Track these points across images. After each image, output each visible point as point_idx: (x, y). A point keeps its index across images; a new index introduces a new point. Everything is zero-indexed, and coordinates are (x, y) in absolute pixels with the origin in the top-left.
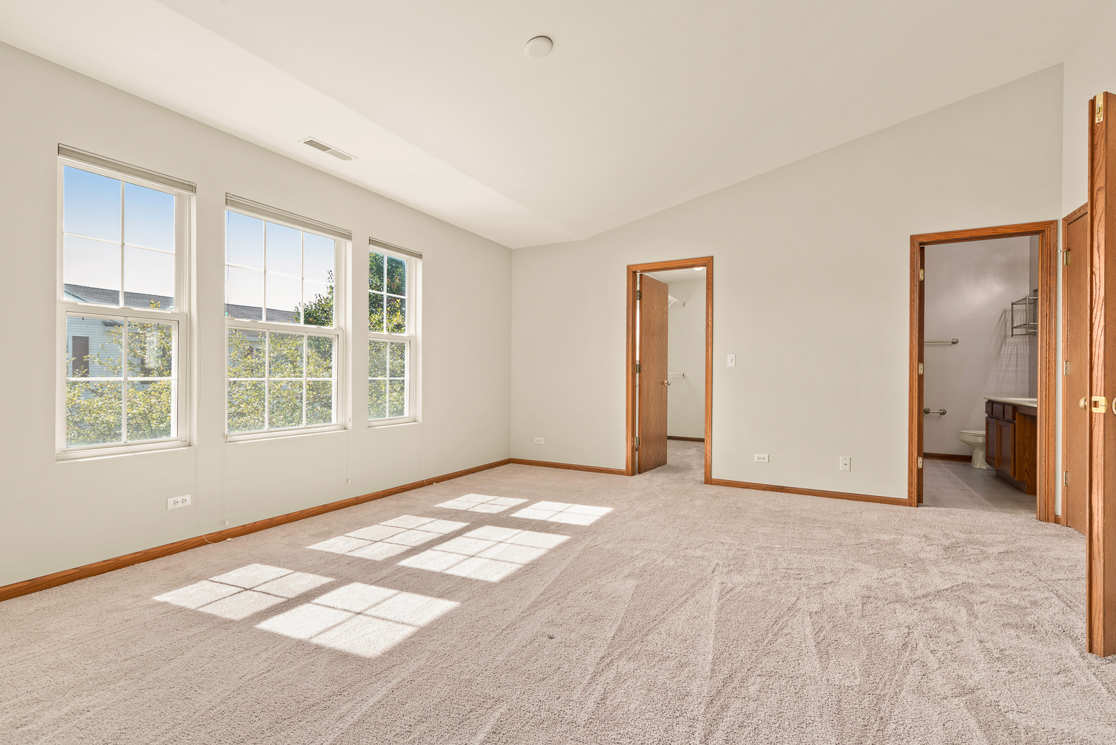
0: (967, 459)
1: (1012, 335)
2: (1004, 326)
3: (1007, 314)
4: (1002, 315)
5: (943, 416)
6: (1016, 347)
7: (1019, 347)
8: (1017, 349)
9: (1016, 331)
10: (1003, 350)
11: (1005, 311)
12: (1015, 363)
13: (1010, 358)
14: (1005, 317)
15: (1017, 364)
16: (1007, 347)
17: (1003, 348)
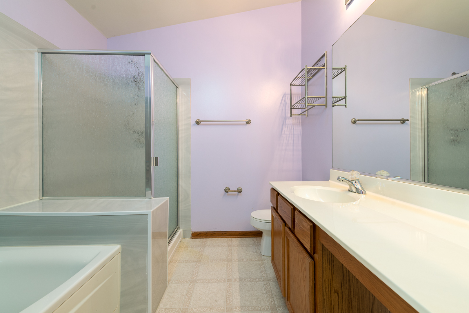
0: (258, 234)
1: (291, 115)
2: (284, 108)
3: (287, 97)
4: (283, 98)
5: (240, 194)
6: (293, 128)
7: (295, 128)
8: (293, 129)
9: (294, 111)
10: (284, 130)
11: (285, 95)
12: (292, 142)
13: (289, 137)
14: (285, 98)
15: (293, 143)
16: (286, 128)
17: (284, 128)
